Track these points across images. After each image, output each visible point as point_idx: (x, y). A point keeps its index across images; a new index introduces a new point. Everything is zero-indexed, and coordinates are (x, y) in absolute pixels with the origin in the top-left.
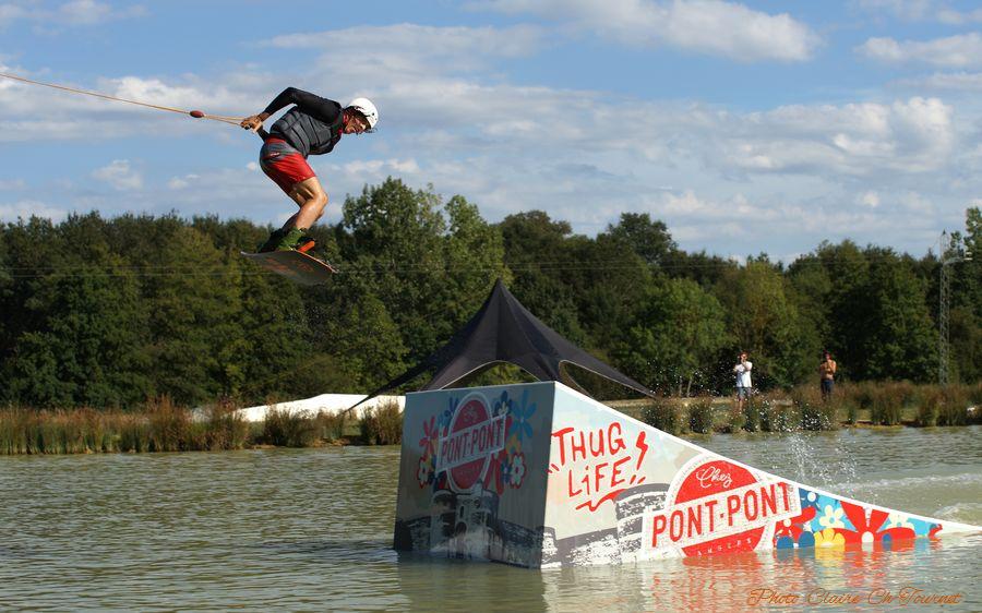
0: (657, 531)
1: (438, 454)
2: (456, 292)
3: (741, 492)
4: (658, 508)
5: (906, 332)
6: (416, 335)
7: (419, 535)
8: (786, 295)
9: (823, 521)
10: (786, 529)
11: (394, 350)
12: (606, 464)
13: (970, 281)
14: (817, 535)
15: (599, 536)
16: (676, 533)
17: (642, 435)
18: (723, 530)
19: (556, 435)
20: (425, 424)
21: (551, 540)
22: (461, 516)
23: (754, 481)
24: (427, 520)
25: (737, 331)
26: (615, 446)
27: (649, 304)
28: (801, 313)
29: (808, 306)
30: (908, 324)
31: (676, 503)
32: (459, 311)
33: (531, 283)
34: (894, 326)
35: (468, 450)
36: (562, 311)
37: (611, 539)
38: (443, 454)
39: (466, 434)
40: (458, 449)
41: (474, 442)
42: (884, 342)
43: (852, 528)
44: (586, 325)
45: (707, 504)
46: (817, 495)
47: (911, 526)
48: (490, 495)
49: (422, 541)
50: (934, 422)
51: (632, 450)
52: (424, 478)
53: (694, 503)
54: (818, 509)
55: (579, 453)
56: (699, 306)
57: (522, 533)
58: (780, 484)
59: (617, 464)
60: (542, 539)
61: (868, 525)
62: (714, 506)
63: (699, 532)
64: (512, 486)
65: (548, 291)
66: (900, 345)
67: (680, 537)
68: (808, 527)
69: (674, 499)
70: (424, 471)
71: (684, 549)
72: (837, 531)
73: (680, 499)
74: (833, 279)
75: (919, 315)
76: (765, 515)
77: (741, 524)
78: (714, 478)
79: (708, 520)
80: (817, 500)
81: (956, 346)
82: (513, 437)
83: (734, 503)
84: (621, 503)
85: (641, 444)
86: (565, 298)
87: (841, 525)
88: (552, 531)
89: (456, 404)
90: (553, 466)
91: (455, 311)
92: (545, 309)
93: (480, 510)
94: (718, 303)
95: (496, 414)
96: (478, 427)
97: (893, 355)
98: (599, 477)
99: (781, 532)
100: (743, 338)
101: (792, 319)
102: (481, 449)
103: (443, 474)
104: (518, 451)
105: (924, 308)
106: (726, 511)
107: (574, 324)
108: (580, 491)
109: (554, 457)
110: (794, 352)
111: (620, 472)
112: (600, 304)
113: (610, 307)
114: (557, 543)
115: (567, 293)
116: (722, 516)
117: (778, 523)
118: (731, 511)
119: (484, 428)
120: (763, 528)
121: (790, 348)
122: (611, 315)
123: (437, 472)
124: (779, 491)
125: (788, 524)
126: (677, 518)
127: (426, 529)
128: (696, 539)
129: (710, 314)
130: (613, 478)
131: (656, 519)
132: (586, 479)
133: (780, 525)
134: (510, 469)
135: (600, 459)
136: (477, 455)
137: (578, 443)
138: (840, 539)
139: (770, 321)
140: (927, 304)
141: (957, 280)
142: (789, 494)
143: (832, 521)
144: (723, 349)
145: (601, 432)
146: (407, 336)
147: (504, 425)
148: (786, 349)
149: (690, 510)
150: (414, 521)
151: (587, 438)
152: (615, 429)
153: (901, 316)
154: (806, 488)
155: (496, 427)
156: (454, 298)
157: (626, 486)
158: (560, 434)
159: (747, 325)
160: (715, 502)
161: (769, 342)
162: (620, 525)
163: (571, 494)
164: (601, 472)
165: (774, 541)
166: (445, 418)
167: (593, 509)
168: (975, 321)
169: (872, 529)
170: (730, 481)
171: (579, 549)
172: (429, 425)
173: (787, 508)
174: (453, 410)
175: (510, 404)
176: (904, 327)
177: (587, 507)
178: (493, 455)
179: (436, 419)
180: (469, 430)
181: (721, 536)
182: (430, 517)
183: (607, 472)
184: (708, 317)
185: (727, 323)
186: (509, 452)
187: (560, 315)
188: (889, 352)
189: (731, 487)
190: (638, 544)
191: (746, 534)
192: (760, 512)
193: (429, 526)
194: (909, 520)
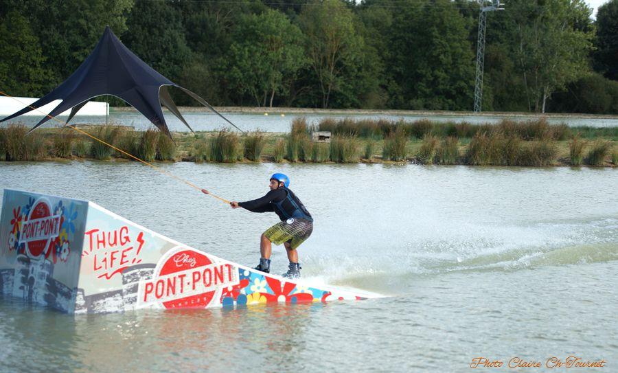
0: (147, 292)
1: (21, 231)
2: (88, 13)
3: (201, 269)
4: (149, 278)
5: (452, 62)
6: (53, 47)
7: (7, 279)
8: (356, 28)
9: (253, 288)
10: (229, 293)
11: (34, 58)
12: (118, 251)
13: (506, 22)
14: (249, 297)
15: (111, 294)
16: (160, 293)
17: (141, 235)
18: (188, 292)
19: (87, 233)
20: (15, 211)
21: (81, 296)
22: (32, 273)
23: (210, 263)
24: (12, 271)
25: (313, 54)
26: (124, 240)
27: (244, 28)
28: (367, 43)
29: (372, 36)
30: (453, 54)
31: (160, 275)
32: (89, 28)
33: (148, 8)
34: (442, 56)
35: (38, 233)
36: (173, 31)
37: (118, 296)
38: (24, 232)
39: (38, 223)
40: (33, 230)
41: (42, 228)
42: (433, 69)
43: (272, 293)
44: (192, 43)
45: (180, 276)
46: (250, 272)
47: (310, 292)
48: (49, 263)
49: (9, 284)
50: (431, 160)
51: (134, 242)
52: (12, 244)
53: (171, 276)
54: (251, 281)
55: (101, 244)
56: (285, 33)
57: (65, 290)
58: (226, 265)
59: (124, 251)
60: (76, 295)
61: (282, 291)
62: (184, 278)
63: (174, 293)
64: (62, 260)
65: (162, 15)
66: (446, 72)
67: (162, 295)
68: (243, 291)
69: (159, 273)
70: (12, 240)
71: (164, 303)
72: (262, 294)
73: (163, 272)
74: (394, 16)
75: (463, 48)
76: (216, 283)
77: (201, 289)
78: (185, 260)
79: (180, 286)
80: (250, 275)
81: (492, 75)
82: (64, 230)
83: (197, 276)
84: (126, 275)
85: (140, 239)
86: (176, 22)
87: (265, 291)
88: (82, 291)
89: (33, 203)
90: (85, 252)
91: (86, 28)
92: (159, 29)
93: (43, 271)
94: (300, 32)
95: (55, 214)
96: (45, 219)
97: (440, 79)
98: (113, 259)
99: (226, 294)
100: (318, 61)
101: (358, 47)
102: (46, 234)
103: (23, 245)
104: (66, 239)
105: (467, 43)
106: (191, 280)
107: (182, 44)
108: (101, 267)
109: (86, 247)
110: (360, 74)
111: (126, 256)
112: (204, 27)
113: (212, 29)
114: (85, 298)
115: (177, 17)
116: (188, 284)
117: (224, 289)
118: (195, 281)
119: (48, 221)
120: (214, 291)
121: (356, 70)
122: (212, 36)
123: (20, 242)
124: (226, 269)
125: (230, 289)
126: (160, 284)
127: (11, 277)
128: (172, 298)
129: (293, 40)
130: (122, 260)
131: (147, 285)
132: (105, 260)
133: (225, 290)
134: (61, 250)
135: (114, 248)
136: (43, 237)
137: (101, 239)
138: (264, 299)
139: (341, 48)
140: (470, 39)
141: (496, 22)
142: (232, 271)
143: (259, 288)
144: (302, 69)
145: (115, 232)
146: (46, 47)
147: (59, 221)
148: (353, 71)
149: (169, 280)
150: (5, 270)
151: (107, 236)
152: (124, 230)
153: (449, 49)
154: (243, 267)
155: (55, 222)
156: (86, 18)
157: (129, 264)
158: (90, 233)
159: (323, 49)
160: (184, 275)
161: (339, 65)
162: (124, 288)
163: (95, 269)
164: (114, 256)
165: (221, 299)
166: (26, 210)
167: (108, 278)
168: (508, 56)
169: (285, 294)
170: (195, 263)
171: (99, 302)
172: (17, 211)
173: (230, 279)
174: (31, 206)
175: (63, 209)
176: (450, 58)
177: (105, 277)
178: (52, 239)
179: (21, 210)
180: (40, 220)
181: (187, 296)
182: (14, 270)
183: (118, 256)
184: (291, 43)
185: (307, 47)
186: (61, 238)
187: (171, 36)
188: (436, 78)
189: (195, 266)
190: (135, 300)
191: (203, 295)
192: (213, 281)
193: (13, 275)
194: (310, 289)
